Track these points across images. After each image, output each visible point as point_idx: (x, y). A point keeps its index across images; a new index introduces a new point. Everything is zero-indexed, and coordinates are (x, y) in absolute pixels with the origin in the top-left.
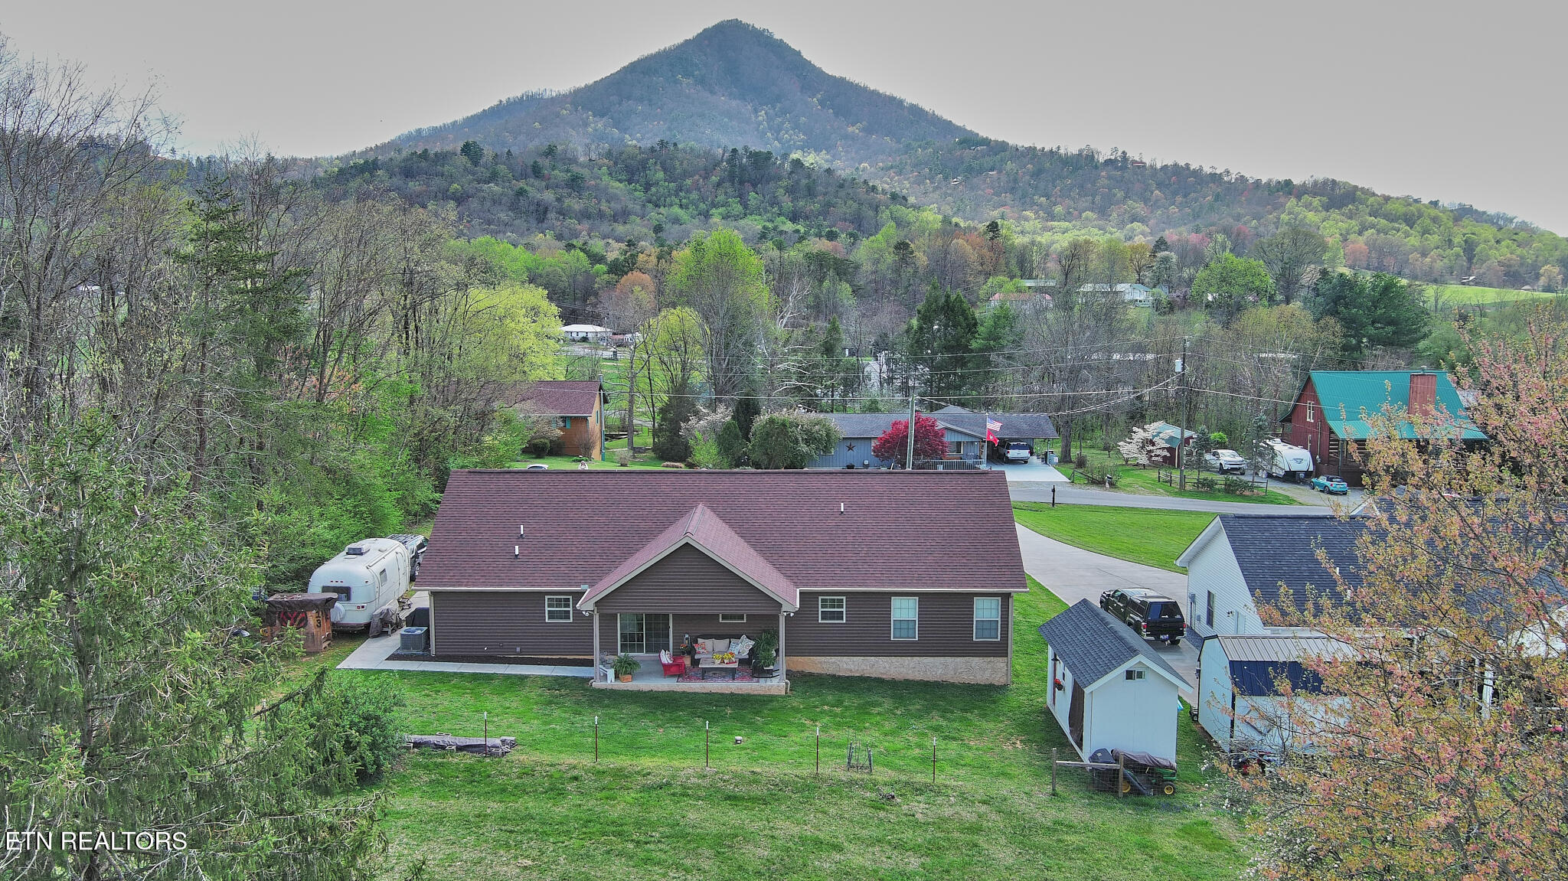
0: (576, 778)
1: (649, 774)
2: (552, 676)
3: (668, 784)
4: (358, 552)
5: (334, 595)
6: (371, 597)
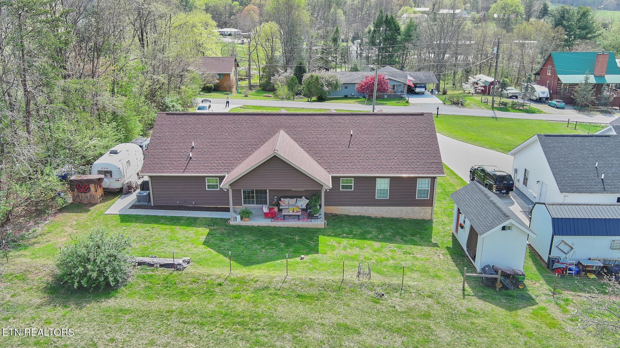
0: (220, 285)
1: (257, 281)
2: (210, 218)
3: (267, 287)
4: (115, 152)
5: (102, 176)
6: (122, 175)
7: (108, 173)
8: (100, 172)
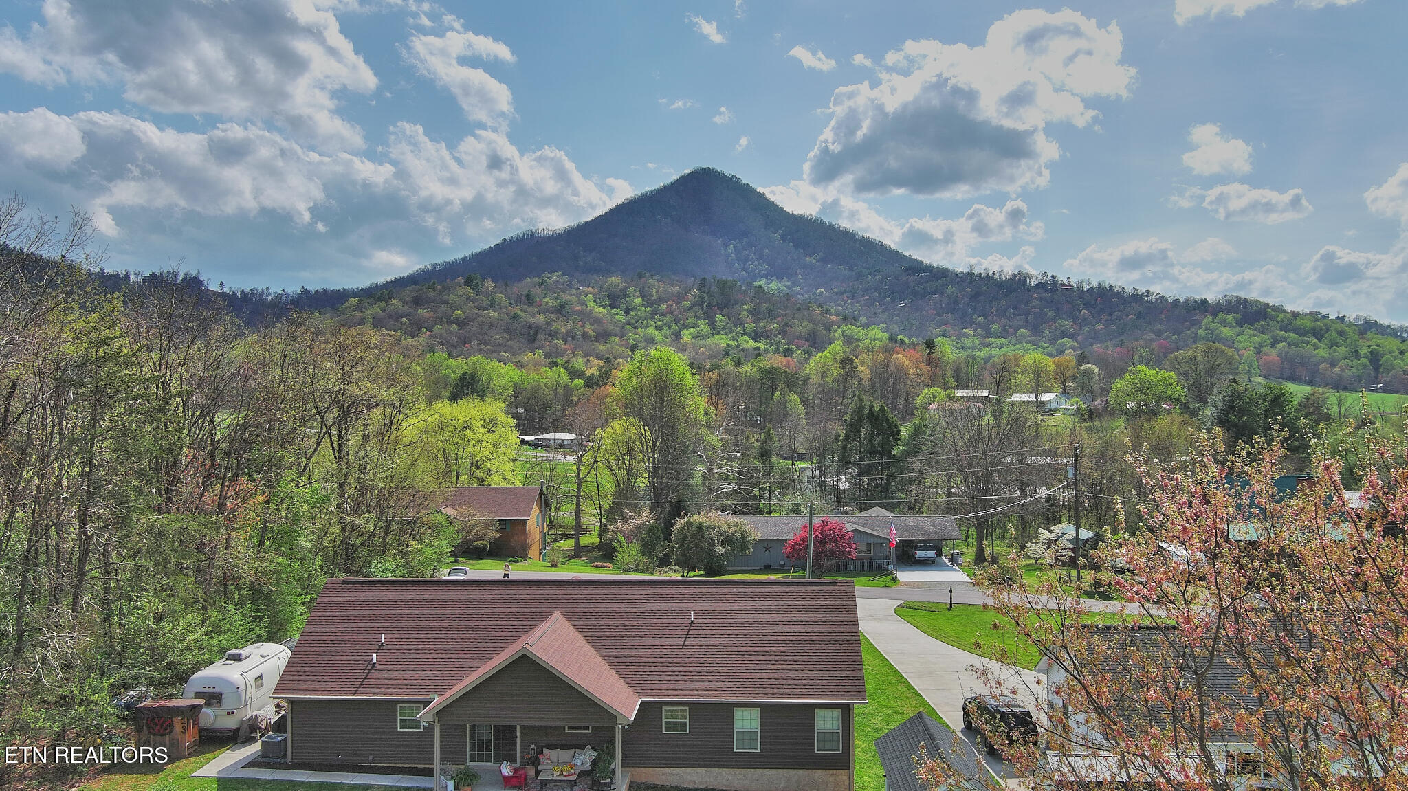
4: (237, 658)
5: (201, 702)
6: (241, 702)
7: (214, 698)
8: (199, 695)
